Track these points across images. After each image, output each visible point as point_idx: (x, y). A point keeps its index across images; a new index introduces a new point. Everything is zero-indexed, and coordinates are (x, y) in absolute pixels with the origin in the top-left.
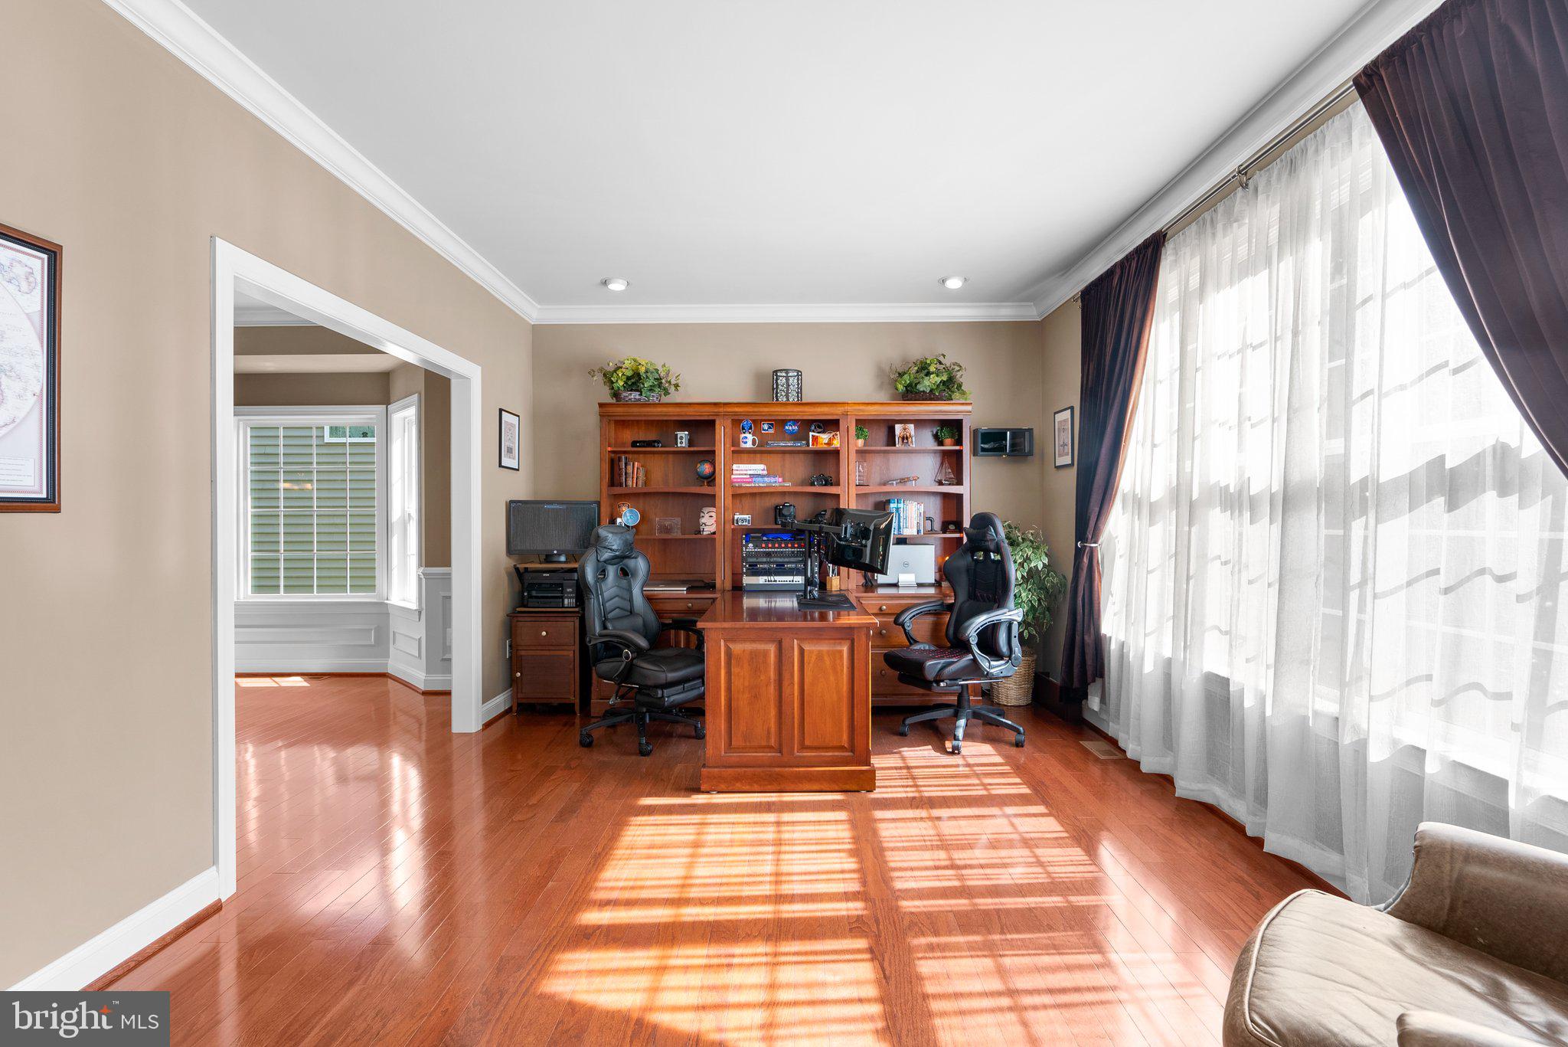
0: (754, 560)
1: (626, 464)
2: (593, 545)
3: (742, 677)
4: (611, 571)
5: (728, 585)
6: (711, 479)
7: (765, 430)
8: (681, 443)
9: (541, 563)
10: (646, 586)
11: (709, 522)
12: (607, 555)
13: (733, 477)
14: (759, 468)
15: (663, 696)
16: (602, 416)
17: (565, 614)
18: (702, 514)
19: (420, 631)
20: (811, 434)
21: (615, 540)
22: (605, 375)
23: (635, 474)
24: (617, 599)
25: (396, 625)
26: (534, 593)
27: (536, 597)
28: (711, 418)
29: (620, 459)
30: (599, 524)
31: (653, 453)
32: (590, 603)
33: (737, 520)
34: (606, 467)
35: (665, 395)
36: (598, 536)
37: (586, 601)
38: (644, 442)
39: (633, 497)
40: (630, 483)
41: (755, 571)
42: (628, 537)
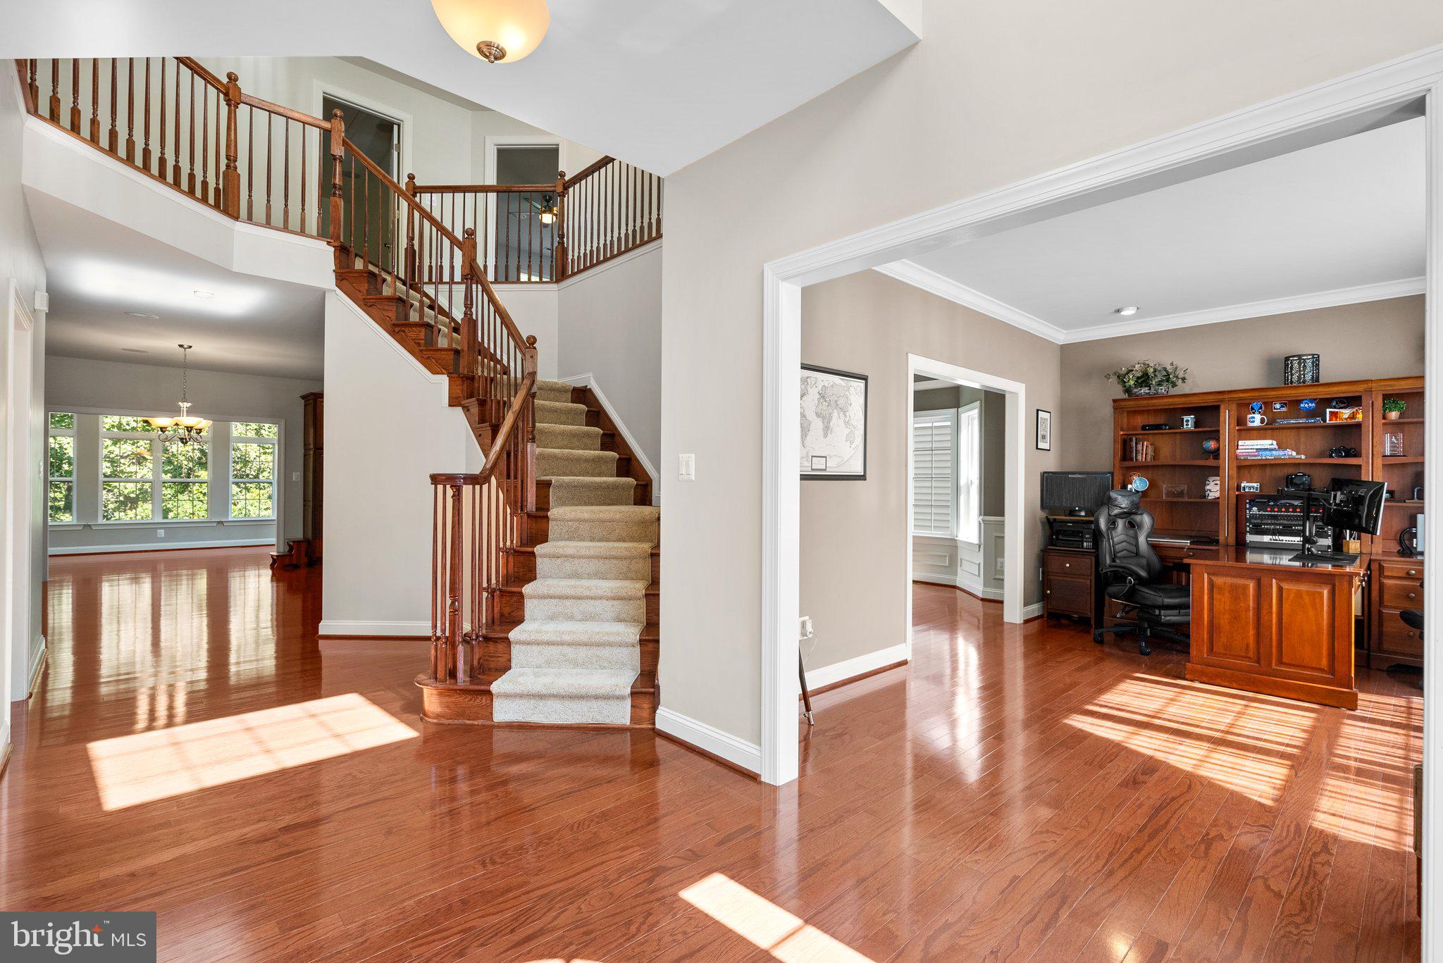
0: (1259, 521)
1: (1136, 444)
2: (1105, 504)
3: (1223, 603)
4: (1120, 523)
5: (1232, 540)
6: (1216, 454)
7: (1277, 409)
8: (1187, 425)
9: (1066, 516)
10: (1151, 537)
11: (1213, 489)
12: (1116, 511)
13: (1238, 451)
14: (1267, 443)
15: (1160, 614)
16: (1115, 409)
17: (1084, 554)
18: (1207, 482)
19: (980, 558)
20: (1328, 410)
21: (1123, 501)
22: (1118, 377)
23: (1144, 451)
24: (1124, 543)
25: (962, 554)
26: (1061, 537)
27: (1061, 540)
28: (1216, 404)
29: (1131, 440)
30: (1112, 489)
31: (1162, 434)
32: (1103, 544)
33: (1244, 488)
34: (1119, 446)
35: (1173, 387)
36: (1110, 498)
37: (1100, 543)
38: (1152, 425)
39: (1142, 469)
40: (1139, 458)
41: (1258, 530)
42: (1134, 498)
